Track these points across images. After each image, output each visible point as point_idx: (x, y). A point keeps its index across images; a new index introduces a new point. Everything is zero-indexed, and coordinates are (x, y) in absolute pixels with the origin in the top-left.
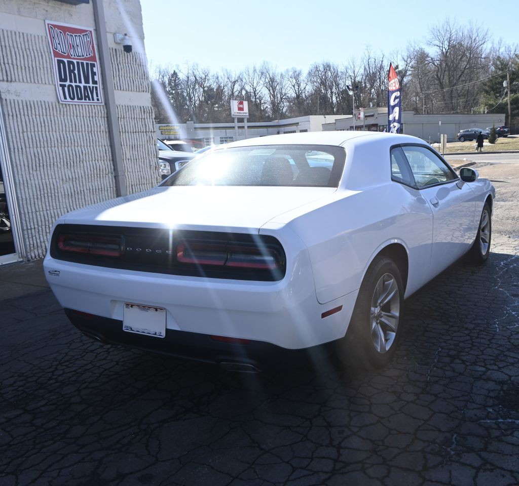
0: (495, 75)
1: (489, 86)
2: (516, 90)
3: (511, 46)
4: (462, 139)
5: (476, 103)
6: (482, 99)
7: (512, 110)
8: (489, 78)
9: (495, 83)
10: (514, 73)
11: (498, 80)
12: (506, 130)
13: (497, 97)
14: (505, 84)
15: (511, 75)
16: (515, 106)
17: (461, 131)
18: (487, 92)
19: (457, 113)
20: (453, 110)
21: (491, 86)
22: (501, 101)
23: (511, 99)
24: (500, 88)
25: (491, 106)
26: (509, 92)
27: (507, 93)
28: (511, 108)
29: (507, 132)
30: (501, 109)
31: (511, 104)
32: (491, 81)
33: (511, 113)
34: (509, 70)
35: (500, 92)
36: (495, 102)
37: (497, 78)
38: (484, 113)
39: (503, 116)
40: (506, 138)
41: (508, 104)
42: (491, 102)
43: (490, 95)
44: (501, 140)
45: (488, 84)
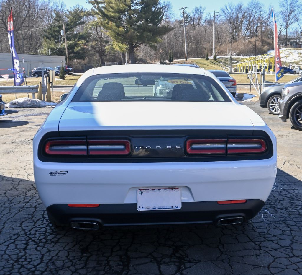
0: (52, 25)
1: (48, 33)
2: (71, 38)
3: (58, 3)
4: (36, 75)
5: (40, 46)
6: (45, 43)
7: (69, 53)
8: (48, 27)
9: (54, 31)
10: (67, 25)
11: (56, 29)
12: (70, 69)
13: (56, 43)
14: (62, 32)
15: (66, 26)
16: (71, 51)
17: (35, 69)
18: (48, 38)
19: (24, 53)
20: (20, 51)
21: (51, 33)
22: (60, 46)
23: (68, 45)
24: (58, 36)
25: (52, 49)
26: (65, 39)
27: (64, 39)
28: (68, 52)
29: (71, 71)
30: (60, 52)
31: (68, 49)
32: (50, 29)
33: (69, 56)
34: (64, 22)
35: (58, 38)
36: (55, 46)
37: (54, 27)
38: (48, 55)
39: (64, 58)
40: (72, 76)
41: (65, 49)
42: (52, 46)
43: (50, 40)
44: (68, 77)
45: (48, 31)
